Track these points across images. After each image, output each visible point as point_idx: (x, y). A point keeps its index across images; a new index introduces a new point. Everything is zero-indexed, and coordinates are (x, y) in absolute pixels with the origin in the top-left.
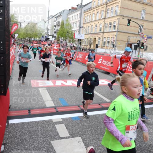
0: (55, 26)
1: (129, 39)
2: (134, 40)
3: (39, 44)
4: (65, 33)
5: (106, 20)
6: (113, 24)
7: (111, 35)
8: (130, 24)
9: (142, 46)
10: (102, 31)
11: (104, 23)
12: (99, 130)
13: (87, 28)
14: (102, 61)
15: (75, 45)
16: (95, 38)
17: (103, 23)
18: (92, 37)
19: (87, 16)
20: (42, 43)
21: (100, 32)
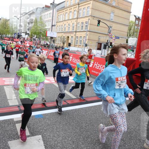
0: (29, 24)
1: (100, 39)
2: (104, 40)
3: (11, 40)
4: (39, 30)
5: (79, 20)
6: (85, 24)
7: (83, 35)
8: (99, 25)
9: (110, 46)
10: (75, 30)
11: (77, 22)
12: (61, 126)
13: (61, 26)
14: (72, 59)
15: (48, 43)
16: (68, 37)
17: (75, 23)
18: (66, 35)
19: (61, 15)
20: (15, 40)
21: (73, 31)
